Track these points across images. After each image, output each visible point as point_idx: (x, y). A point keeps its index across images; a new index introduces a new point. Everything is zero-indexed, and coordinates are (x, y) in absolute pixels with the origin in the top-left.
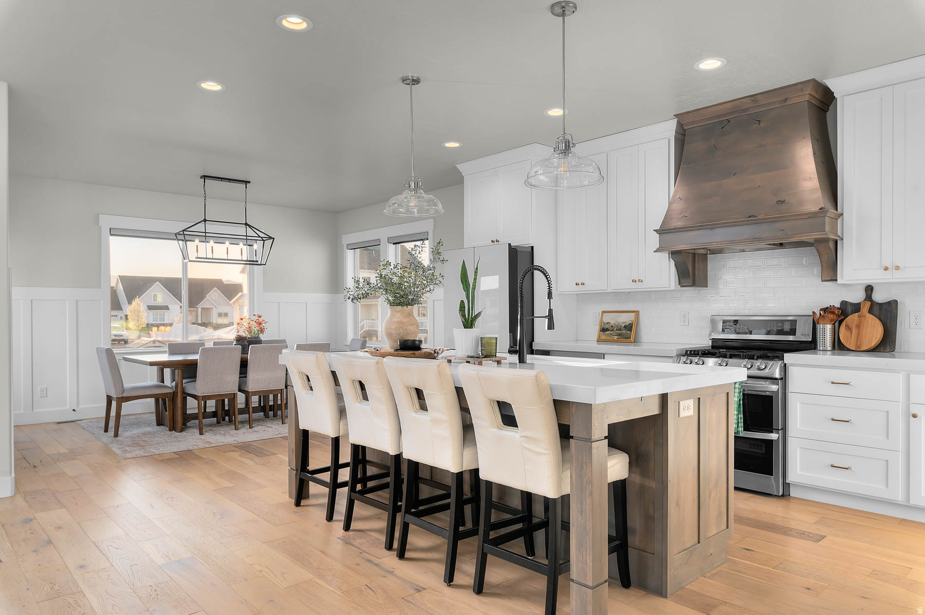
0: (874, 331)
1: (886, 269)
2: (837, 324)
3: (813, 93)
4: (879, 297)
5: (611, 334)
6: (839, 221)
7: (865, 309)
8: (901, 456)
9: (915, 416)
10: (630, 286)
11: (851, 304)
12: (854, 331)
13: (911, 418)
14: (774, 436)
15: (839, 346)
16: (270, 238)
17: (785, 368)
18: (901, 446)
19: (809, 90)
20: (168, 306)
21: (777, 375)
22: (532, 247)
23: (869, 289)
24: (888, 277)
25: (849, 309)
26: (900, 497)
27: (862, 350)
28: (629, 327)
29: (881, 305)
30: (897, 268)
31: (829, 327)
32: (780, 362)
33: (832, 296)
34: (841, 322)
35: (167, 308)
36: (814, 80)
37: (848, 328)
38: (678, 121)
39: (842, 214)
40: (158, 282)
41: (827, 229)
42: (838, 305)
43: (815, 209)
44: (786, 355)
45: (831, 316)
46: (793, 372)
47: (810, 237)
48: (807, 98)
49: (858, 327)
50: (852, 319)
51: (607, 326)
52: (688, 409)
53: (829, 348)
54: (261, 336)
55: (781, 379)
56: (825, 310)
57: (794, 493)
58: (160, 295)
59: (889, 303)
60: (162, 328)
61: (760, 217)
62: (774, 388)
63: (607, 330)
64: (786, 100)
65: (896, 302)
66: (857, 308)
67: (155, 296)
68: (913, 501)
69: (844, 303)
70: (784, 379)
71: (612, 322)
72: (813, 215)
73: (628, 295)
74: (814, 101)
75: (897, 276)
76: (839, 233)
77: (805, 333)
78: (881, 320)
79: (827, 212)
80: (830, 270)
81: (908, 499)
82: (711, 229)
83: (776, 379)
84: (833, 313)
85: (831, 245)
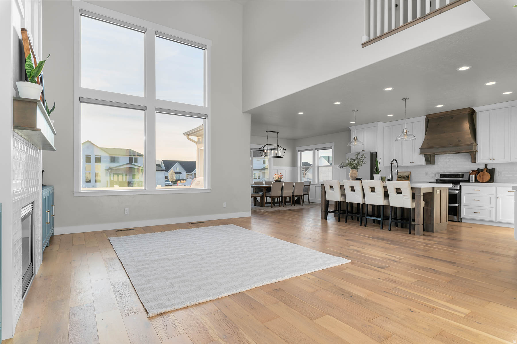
0: (488, 177)
1: (491, 160)
2: (476, 175)
3: (469, 111)
4: (489, 167)
5: (402, 179)
6: (477, 146)
7: (485, 171)
8: (494, 209)
9: (498, 198)
10: (409, 164)
11: (481, 169)
12: (481, 177)
13: (497, 199)
14: (457, 205)
15: (477, 181)
16: (285, 149)
17: (460, 187)
18: (494, 206)
19: (468, 110)
20: (181, 172)
21: (458, 188)
22: (377, 153)
23: (486, 165)
24: (491, 162)
25: (480, 171)
26: (494, 220)
27: (484, 182)
28: (408, 177)
29: (490, 169)
30: (494, 159)
31: (474, 176)
32: (459, 185)
33: (475, 167)
34: (477, 174)
35: (180, 173)
36: (469, 108)
37: (479, 176)
38: (426, 117)
39: (478, 144)
40: (177, 163)
41: (473, 149)
42: (476, 170)
43: (469, 143)
44: (461, 183)
45: (474, 173)
46: (462, 188)
47: (469, 151)
48: (467, 112)
49: (483, 175)
50: (481, 173)
51: (400, 176)
52: (438, 192)
53: (474, 182)
54: (281, 180)
55: (459, 189)
56: (473, 171)
57: (463, 221)
58: (178, 168)
59: (492, 169)
60: (182, 181)
61: (453, 145)
62: (457, 192)
63: (400, 177)
64: (461, 112)
65: (494, 169)
66: (482, 170)
67: (176, 168)
68: (497, 221)
69: (478, 169)
70: (460, 189)
71: (402, 175)
72: (469, 145)
73: (408, 167)
74: (470, 113)
75: (494, 162)
76: (477, 150)
77: (466, 177)
78: (489, 174)
79: (473, 144)
80: (474, 159)
81: (496, 220)
82: (438, 148)
83: (458, 189)
84: (475, 172)
85: (475, 153)
